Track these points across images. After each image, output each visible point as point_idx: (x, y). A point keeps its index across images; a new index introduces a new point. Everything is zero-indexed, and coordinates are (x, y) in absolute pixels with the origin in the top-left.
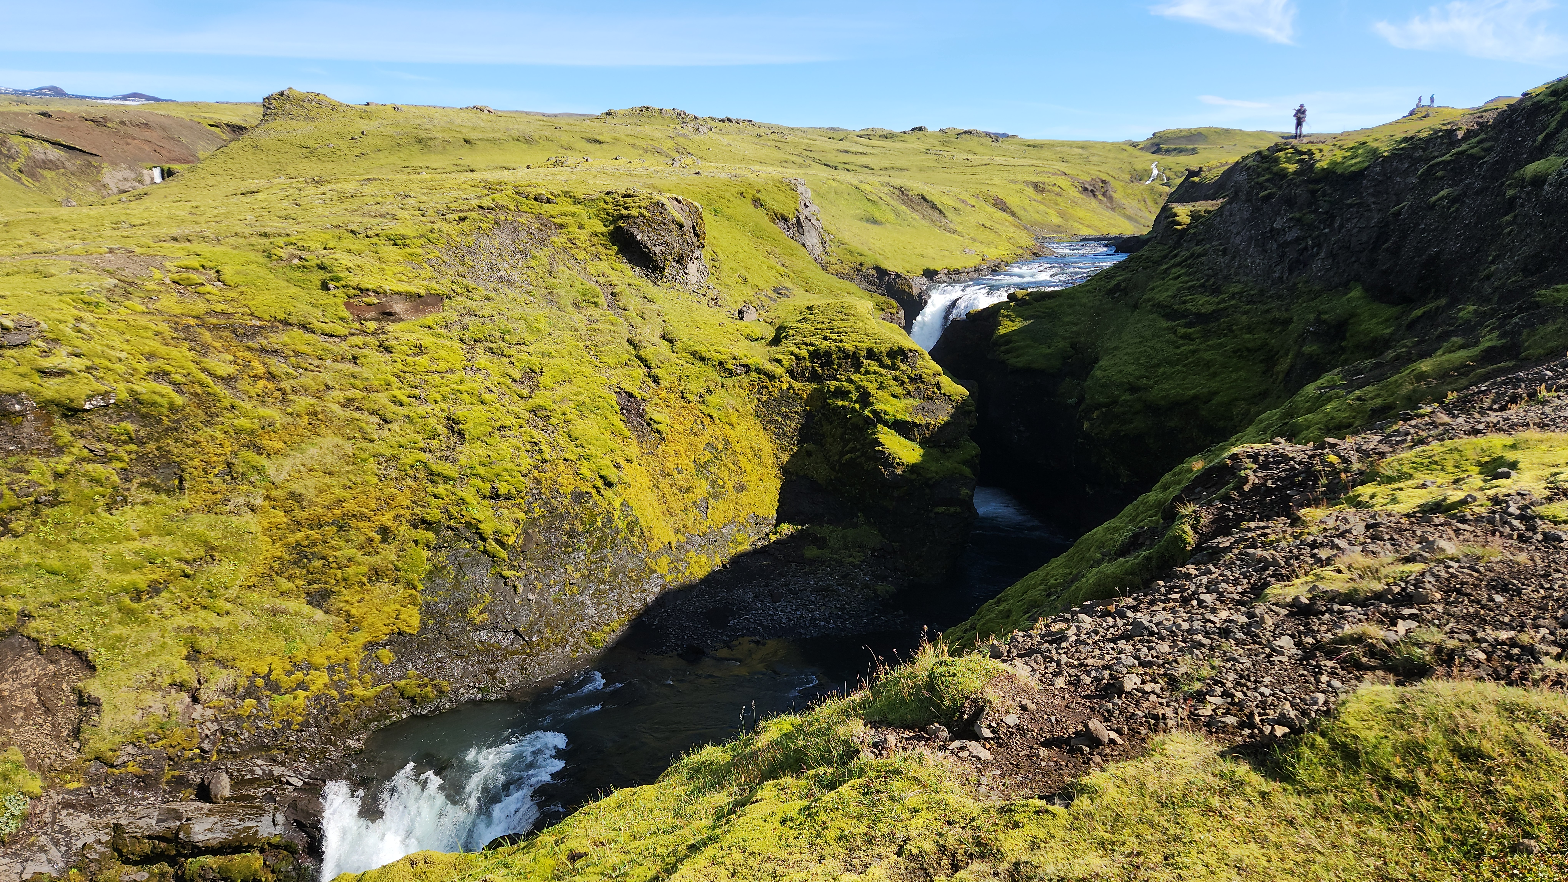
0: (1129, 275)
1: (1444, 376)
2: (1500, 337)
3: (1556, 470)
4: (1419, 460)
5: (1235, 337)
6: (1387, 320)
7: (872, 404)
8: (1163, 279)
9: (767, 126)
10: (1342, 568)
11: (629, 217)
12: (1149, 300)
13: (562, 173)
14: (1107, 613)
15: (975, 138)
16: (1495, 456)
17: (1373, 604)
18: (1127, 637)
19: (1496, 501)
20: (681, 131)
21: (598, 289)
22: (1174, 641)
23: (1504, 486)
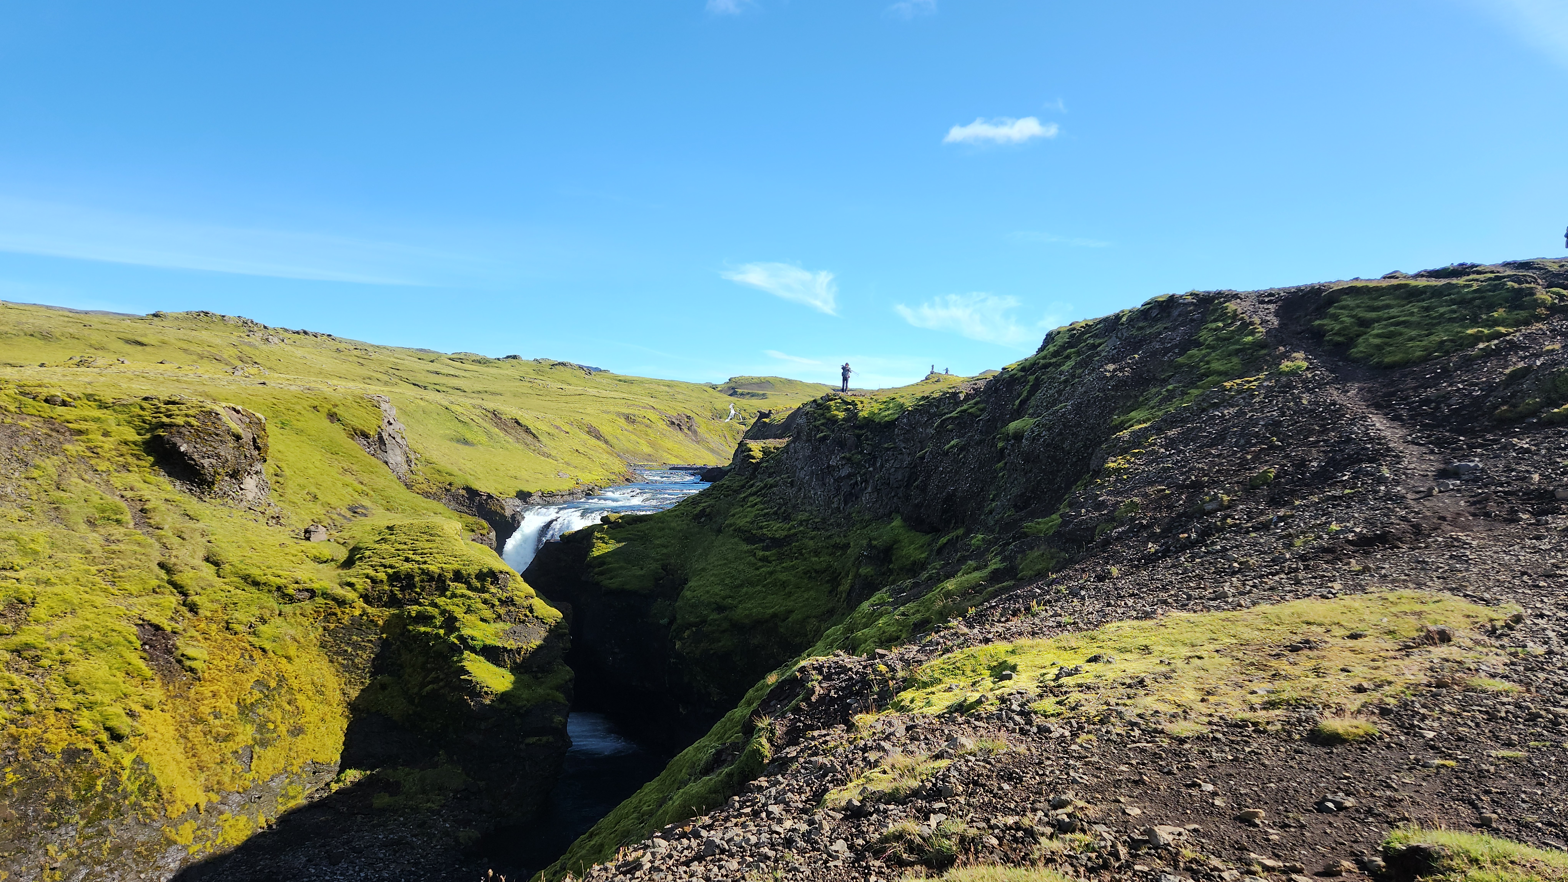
0: (712, 502)
1: (965, 593)
2: (1002, 561)
3: (1044, 671)
4: (946, 666)
5: (805, 559)
6: (922, 546)
7: (458, 629)
8: (742, 506)
9: (350, 342)
10: (887, 769)
11: (171, 425)
12: (731, 525)
13: (86, 375)
14: (684, 835)
15: (569, 370)
16: (1000, 660)
17: (911, 801)
18: (699, 858)
19: (1003, 700)
20: (247, 339)
21: (123, 504)
22: (742, 857)
23: (1008, 687)
